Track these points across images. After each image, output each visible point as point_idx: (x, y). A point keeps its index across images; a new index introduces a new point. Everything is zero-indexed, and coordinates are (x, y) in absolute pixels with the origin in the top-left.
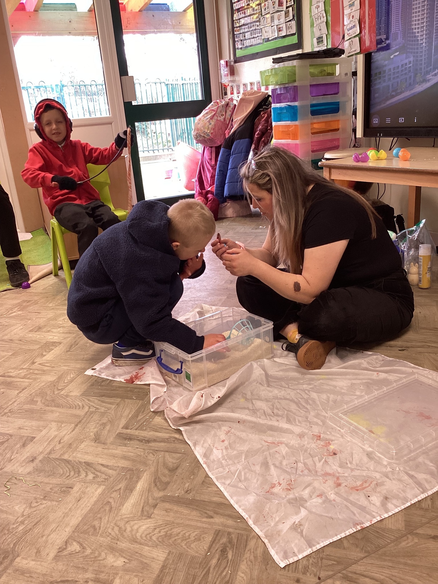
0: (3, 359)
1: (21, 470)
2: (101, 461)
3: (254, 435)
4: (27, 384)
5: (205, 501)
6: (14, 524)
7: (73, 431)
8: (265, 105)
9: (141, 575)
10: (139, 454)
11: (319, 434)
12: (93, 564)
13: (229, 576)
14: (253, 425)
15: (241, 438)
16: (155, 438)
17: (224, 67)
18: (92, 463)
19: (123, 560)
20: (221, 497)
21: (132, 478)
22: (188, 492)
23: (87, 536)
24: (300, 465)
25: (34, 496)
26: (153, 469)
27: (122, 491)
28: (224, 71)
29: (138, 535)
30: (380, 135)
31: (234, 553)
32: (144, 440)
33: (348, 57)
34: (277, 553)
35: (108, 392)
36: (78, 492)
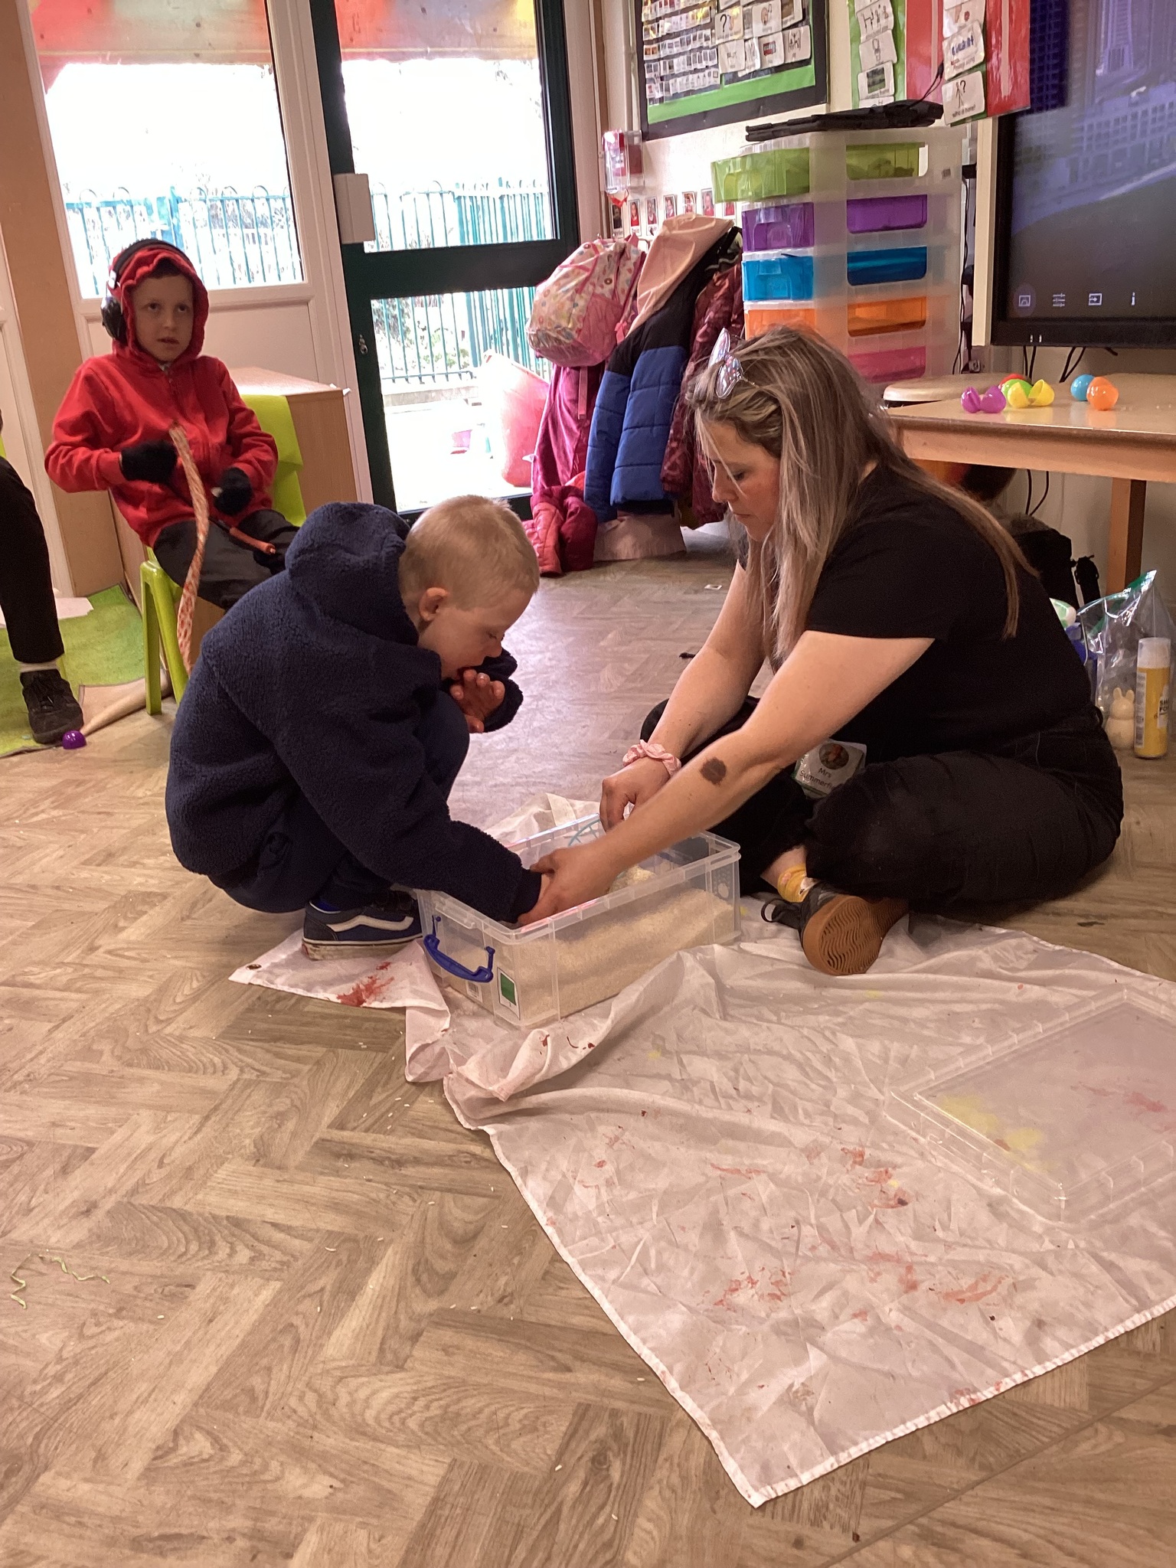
0: (10, 938)
1: (55, 1238)
2: (270, 1214)
3: (683, 1150)
4: (74, 1005)
5: (549, 1326)
6: (35, 1382)
7: (196, 1133)
8: (724, 254)
9: (374, 1521)
10: (374, 1195)
11: (859, 1149)
12: (246, 1491)
13: (612, 1529)
14: (682, 1121)
15: (648, 1158)
16: (417, 1155)
17: (615, 151)
18: (249, 1221)
19: (328, 1481)
20: (593, 1317)
21: (356, 1262)
22: (506, 1300)
23: (231, 1417)
24: (809, 1232)
25: (90, 1307)
26: (412, 1239)
27: (326, 1297)
28: (614, 161)
29: (370, 1415)
30: (1036, 339)
31: (627, 1466)
32: (389, 1158)
33: (953, 125)
34: (742, 1468)
35: (293, 1029)
36: (209, 1296)
